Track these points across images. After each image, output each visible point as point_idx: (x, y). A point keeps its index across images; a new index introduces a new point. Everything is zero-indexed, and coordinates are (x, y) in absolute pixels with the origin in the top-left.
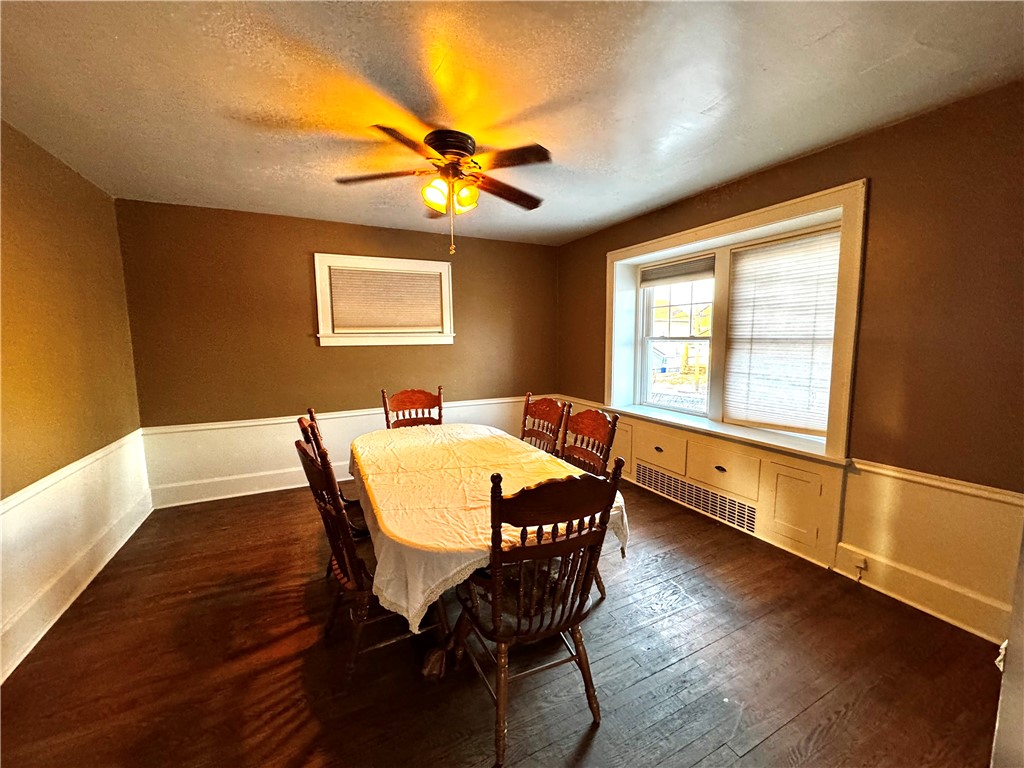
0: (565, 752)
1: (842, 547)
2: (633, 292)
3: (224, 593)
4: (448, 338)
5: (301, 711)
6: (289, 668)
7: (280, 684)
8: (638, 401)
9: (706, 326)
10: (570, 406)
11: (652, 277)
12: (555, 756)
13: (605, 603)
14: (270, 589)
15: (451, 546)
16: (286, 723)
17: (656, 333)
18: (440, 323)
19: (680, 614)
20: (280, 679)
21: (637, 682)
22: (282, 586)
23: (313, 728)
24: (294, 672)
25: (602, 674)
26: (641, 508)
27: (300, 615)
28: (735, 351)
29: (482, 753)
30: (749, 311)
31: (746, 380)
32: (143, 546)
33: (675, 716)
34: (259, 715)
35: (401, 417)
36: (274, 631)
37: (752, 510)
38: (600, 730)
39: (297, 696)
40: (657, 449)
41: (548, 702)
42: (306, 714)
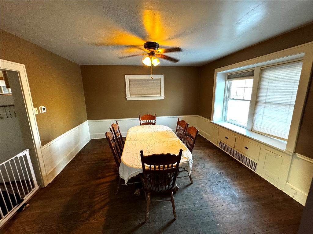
0: (164, 224)
1: (288, 184)
2: (224, 83)
3: (99, 163)
4: (162, 98)
5: (106, 196)
6: (107, 184)
7: (104, 188)
8: (223, 120)
9: (249, 96)
10: (188, 124)
11: (232, 77)
12: (160, 224)
13: (192, 185)
14: (108, 164)
15: (134, 166)
16: (103, 197)
17: (231, 97)
18: (160, 93)
19: (215, 194)
20: (105, 187)
21: (192, 211)
22: (111, 163)
23: (108, 200)
24: (108, 185)
25: (182, 206)
26: (217, 156)
27: (113, 172)
28: (258, 106)
29: (142, 218)
30: (265, 92)
31: (261, 117)
32: (87, 148)
33: (200, 224)
34: (98, 194)
35: (144, 122)
36: (107, 175)
37: (256, 164)
38: (176, 221)
39: (107, 192)
40: (226, 137)
41: (164, 209)
42: (108, 196)
